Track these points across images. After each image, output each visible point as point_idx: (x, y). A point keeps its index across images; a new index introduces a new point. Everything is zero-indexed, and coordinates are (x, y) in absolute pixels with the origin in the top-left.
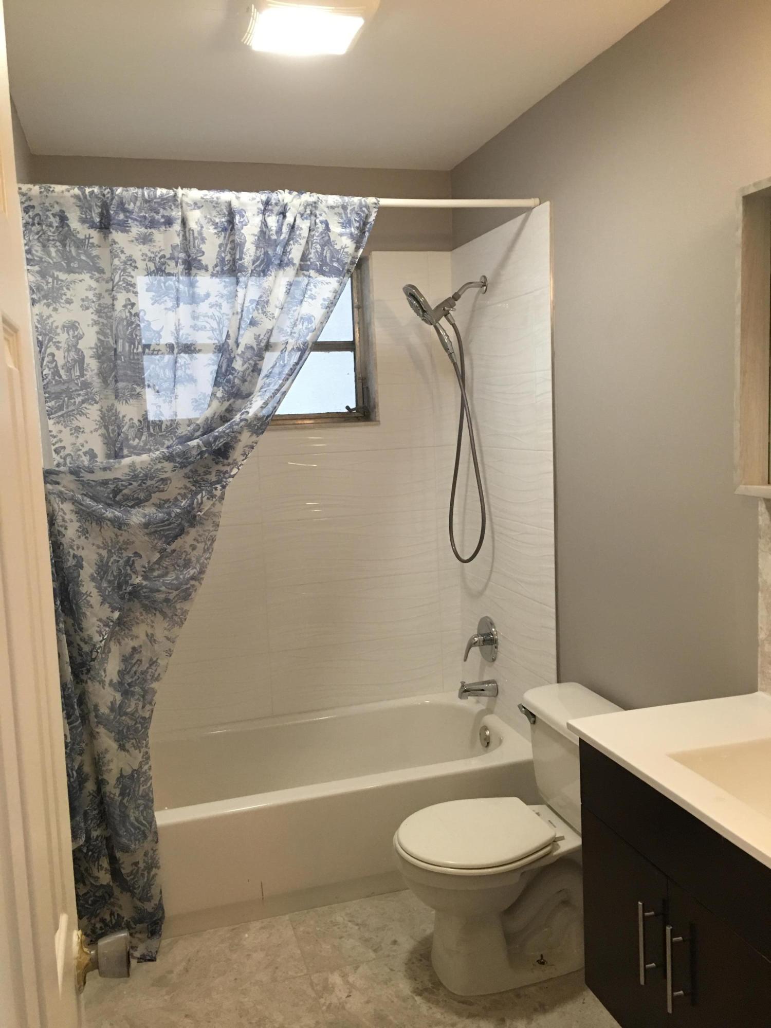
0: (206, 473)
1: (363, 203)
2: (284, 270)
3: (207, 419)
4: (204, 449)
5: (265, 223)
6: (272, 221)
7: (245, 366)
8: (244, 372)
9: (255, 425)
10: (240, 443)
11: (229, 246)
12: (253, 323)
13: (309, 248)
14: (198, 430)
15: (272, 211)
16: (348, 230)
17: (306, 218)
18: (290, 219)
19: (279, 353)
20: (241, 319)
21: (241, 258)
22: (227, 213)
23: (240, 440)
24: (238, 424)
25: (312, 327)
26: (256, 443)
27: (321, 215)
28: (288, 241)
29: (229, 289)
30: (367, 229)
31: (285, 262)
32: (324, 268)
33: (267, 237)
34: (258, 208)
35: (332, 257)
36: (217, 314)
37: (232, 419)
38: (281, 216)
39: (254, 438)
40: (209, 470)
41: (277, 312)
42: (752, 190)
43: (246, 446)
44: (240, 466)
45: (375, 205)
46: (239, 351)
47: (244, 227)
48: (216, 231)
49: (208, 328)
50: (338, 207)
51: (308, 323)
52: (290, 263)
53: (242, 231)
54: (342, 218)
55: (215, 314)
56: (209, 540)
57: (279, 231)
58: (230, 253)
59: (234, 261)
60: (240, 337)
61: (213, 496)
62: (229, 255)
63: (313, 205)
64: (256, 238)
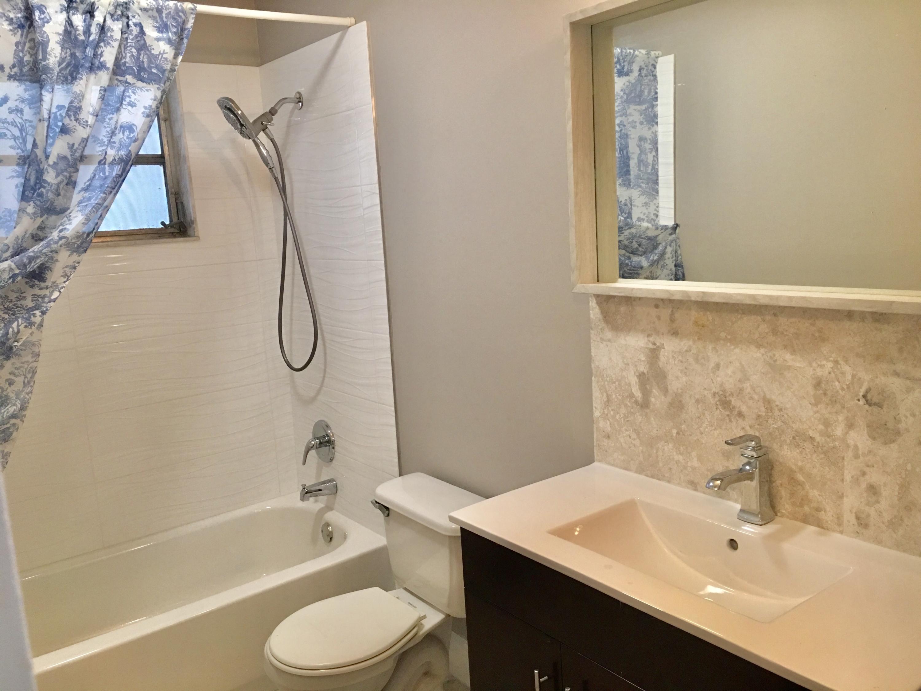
0: (19, 299)
1: (180, 8)
2: (96, 74)
3: (17, 237)
4: (17, 271)
5: (69, 22)
6: (78, 20)
7: (59, 178)
8: (58, 185)
9: (75, 243)
10: (57, 263)
11: (27, 45)
12: (64, 130)
13: (121, 52)
14: (7, 251)
15: (76, 9)
16: (165, 35)
17: (118, 20)
18: (99, 17)
19: (96, 165)
20: (48, 127)
21: (45, 58)
22: (23, 8)
23: (57, 260)
24: (56, 243)
25: (134, 136)
26: (79, 263)
27: (134, 17)
28: (98, 43)
29: (30, 92)
30: (185, 36)
31: (96, 65)
32: (142, 73)
33: (73, 37)
34: (61, 5)
35: (150, 62)
36: (18, 120)
37: (46, 237)
38: (88, 14)
39: (75, 257)
40: (22, 295)
41: (91, 120)
42: (580, 17)
43: (66, 267)
44: (62, 288)
45: (191, 11)
46: (51, 161)
47: (46, 24)
48: (11, 27)
49: (9, 136)
50: (152, 10)
51: (130, 132)
52: (102, 66)
53: (44, 29)
54: (157, 22)
55: (16, 120)
56: (29, 372)
57: (87, 31)
58: (29, 53)
59: (36, 63)
60: (48, 147)
61: (31, 324)
62: (28, 56)
63: (125, 6)
64: (61, 37)
